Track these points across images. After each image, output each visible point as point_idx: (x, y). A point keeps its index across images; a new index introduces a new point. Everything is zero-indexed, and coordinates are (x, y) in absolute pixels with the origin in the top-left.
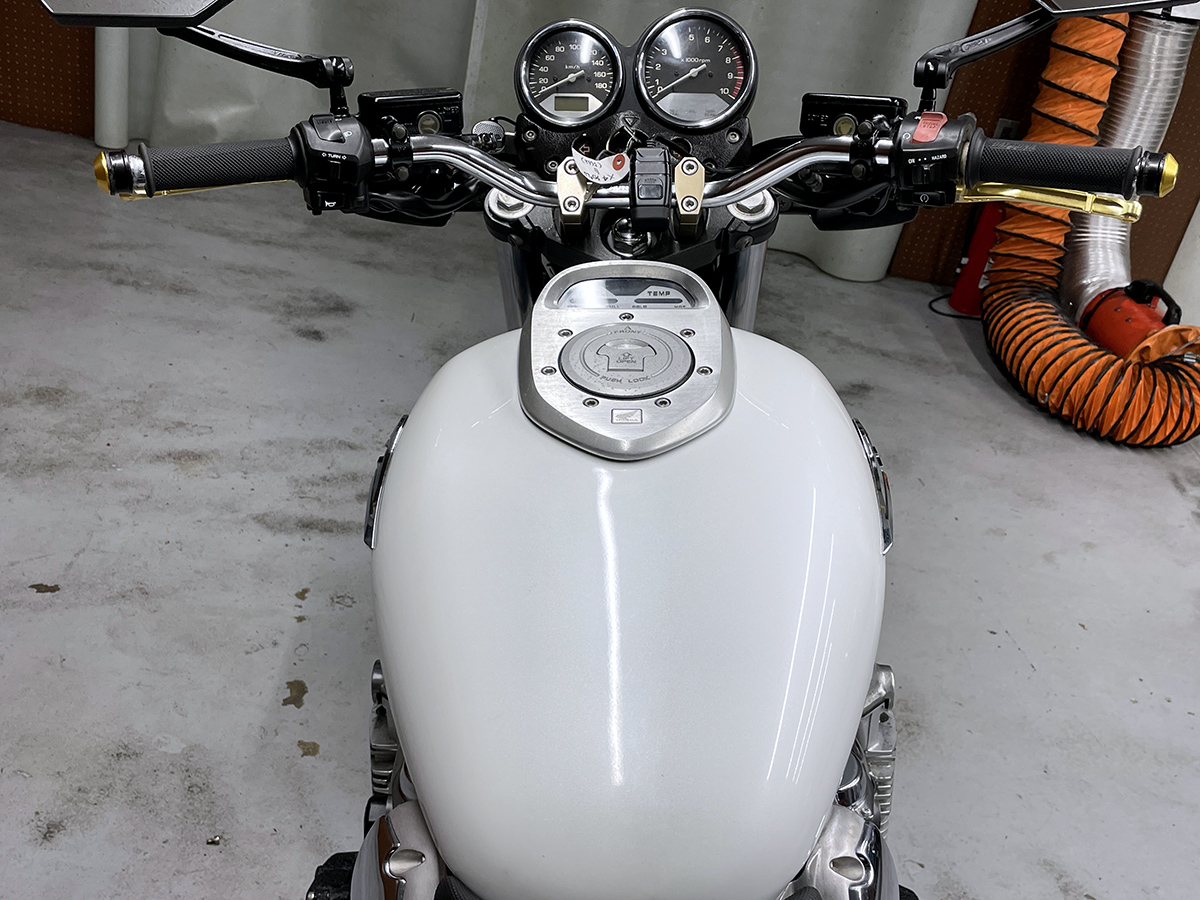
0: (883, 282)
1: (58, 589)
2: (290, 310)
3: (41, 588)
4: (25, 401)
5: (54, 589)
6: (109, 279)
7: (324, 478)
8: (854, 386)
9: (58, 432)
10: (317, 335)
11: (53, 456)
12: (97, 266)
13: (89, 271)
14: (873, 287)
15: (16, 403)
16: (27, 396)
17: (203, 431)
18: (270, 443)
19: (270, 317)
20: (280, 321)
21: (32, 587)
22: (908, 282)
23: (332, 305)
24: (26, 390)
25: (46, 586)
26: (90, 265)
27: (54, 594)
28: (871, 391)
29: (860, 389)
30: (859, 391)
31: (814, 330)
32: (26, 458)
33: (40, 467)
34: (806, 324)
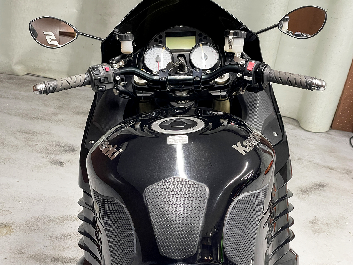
0: (329, 132)
2: (48, 152)
7: (64, 236)
8: (316, 185)
10: (61, 164)
14: (325, 135)
17: (7, 213)
18: (38, 218)
19: (39, 155)
20: (43, 157)
22: (341, 132)
23: (67, 149)
28: (325, 187)
29: (320, 186)
30: (319, 187)
31: (296, 157)
34: (292, 154)
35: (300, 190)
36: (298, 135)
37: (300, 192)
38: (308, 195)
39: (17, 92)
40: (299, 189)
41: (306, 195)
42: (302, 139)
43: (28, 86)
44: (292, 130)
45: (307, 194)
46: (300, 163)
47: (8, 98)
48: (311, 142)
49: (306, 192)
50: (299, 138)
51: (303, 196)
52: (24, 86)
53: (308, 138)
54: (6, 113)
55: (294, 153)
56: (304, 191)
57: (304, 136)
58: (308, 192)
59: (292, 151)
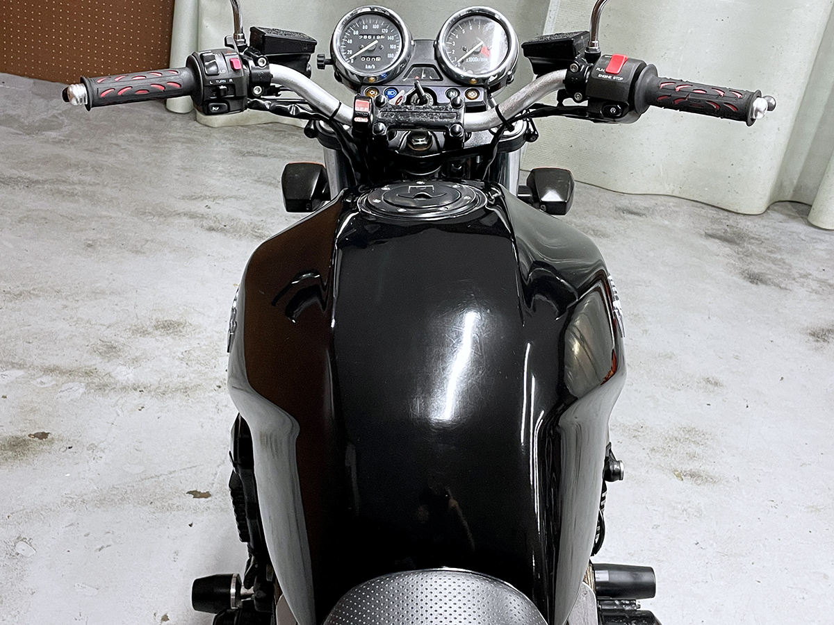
1: (210, 496)
3: (196, 494)
5: (207, 495)
6: (202, 226)
9: (186, 358)
11: (187, 379)
12: (192, 216)
13: (185, 219)
15: (148, 334)
16: (156, 328)
21: (189, 493)
24: (154, 323)
25: (200, 493)
26: (185, 214)
27: (207, 499)
31: (795, 273)
32: (165, 382)
33: (177, 390)
34: (787, 267)
35: (811, 334)
36: (793, 232)
37: (811, 338)
38: (826, 343)
39: (279, 145)
40: (809, 331)
41: (822, 343)
42: (802, 240)
43: (295, 135)
44: (781, 222)
45: (825, 340)
46: (805, 285)
47: (266, 156)
48: (818, 246)
49: (823, 337)
50: (796, 237)
51: (818, 344)
52: (289, 134)
53: (813, 239)
54: (264, 183)
55: (790, 266)
56: (820, 335)
57: (805, 236)
58: (826, 338)
59: (787, 261)
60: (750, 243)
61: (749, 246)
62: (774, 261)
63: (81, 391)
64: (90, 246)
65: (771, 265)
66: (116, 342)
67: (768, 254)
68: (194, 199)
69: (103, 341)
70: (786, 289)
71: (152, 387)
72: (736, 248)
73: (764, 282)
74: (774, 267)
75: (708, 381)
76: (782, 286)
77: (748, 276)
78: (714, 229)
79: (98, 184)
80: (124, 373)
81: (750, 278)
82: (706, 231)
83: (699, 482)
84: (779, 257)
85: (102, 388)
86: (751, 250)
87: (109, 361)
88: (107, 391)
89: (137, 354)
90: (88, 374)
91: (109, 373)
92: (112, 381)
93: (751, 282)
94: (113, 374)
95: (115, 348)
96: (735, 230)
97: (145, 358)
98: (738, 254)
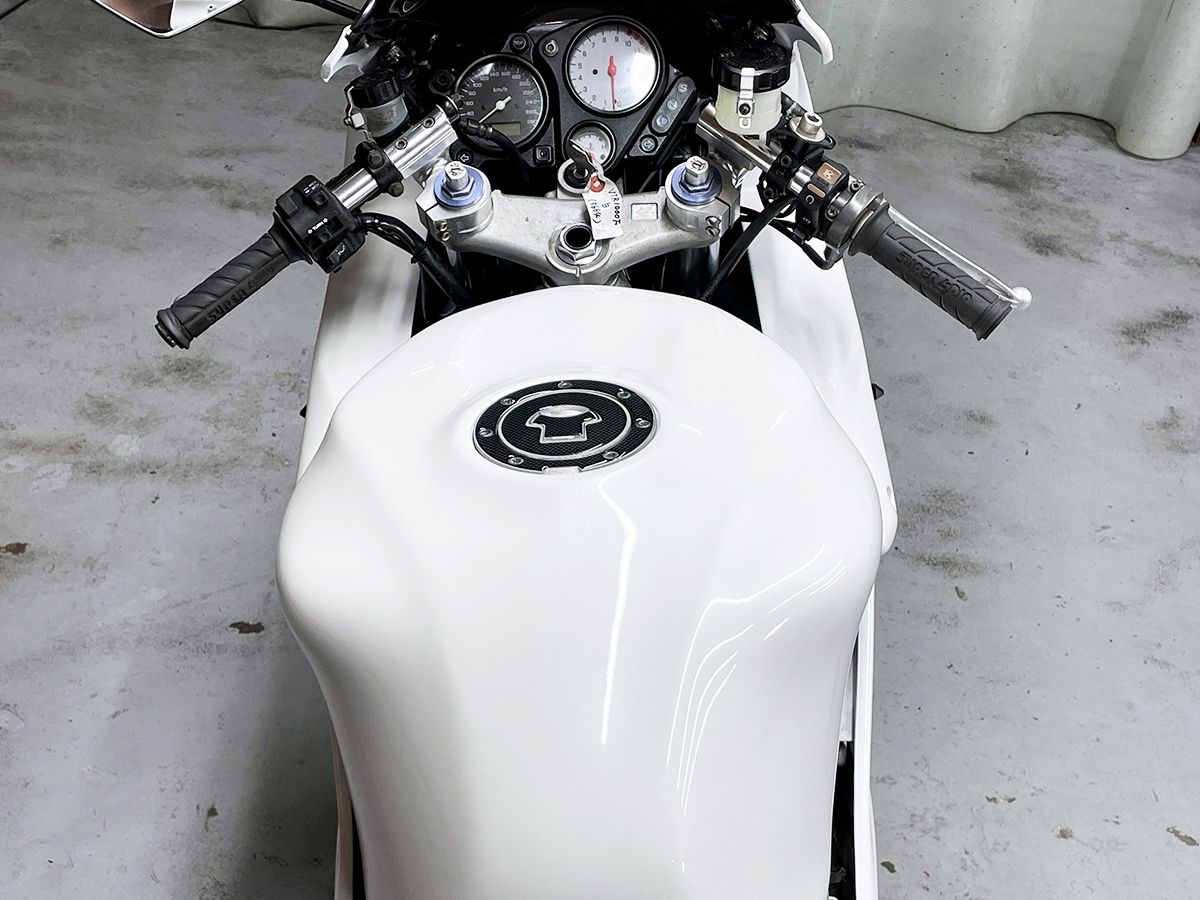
0: (1190, 155)
1: (263, 628)
3: (242, 627)
4: (166, 378)
5: (258, 628)
6: (222, 201)
8: (1167, 315)
9: (214, 419)
11: (216, 451)
12: (206, 184)
13: (196, 191)
15: (156, 382)
16: (166, 371)
21: (234, 625)
24: (162, 363)
25: (248, 624)
26: (196, 182)
27: (259, 635)
28: (1189, 321)
29: (1175, 319)
30: (1174, 322)
31: (1104, 232)
32: (186, 456)
33: (204, 468)
34: (1093, 224)
35: (1123, 333)
36: (1106, 166)
37: (1123, 339)
38: (1145, 346)
40: (1121, 328)
41: (1140, 345)
42: (1117, 177)
45: (1144, 342)
46: (1118, 251)
48: (1140, 187)
49: (1141, 337)
50: (1108, 174)
51: (1134, 348)
53: (1136, 175)
55: (1097, 221)
56: (1135, 333)
57: (1121, 170)
58: (1145, 338)
59: (1092, 215)
60: (1039, 188)
61: (1037, 191)
62: (1074, 215)
63: (67, 475)
64: (58, 242)
65: (1067, 222)
66: (110, 396)
67: (1066, 204)
68: (206, 156)
69: (91, 397)
70: (1090, 261)
71: (168, 465)
72: (1017, 196)
73: (1058, 251)
74: (1073, 226)
75: (971, 416)
76: (1084, 256)
77: (1034, 243)
78: (985, 167)
79: (62, 137)
80: (126, 445)
81: (1036, 245)
82: (974, 171)
83: (954, 573)
84: (1081, 207)
85: (95, 469)
86: (1039, 199)
87: (102, 427)
88: (103, 475)
89: (144, 415)
90: (75, 448)
91: (104, 446)
92: (111, 458)
93: (1038, 252)
94: (110, 448)
95: (109, 406)
96: (1017, 166)
97: (154, 421)
98: (1020, 206)
